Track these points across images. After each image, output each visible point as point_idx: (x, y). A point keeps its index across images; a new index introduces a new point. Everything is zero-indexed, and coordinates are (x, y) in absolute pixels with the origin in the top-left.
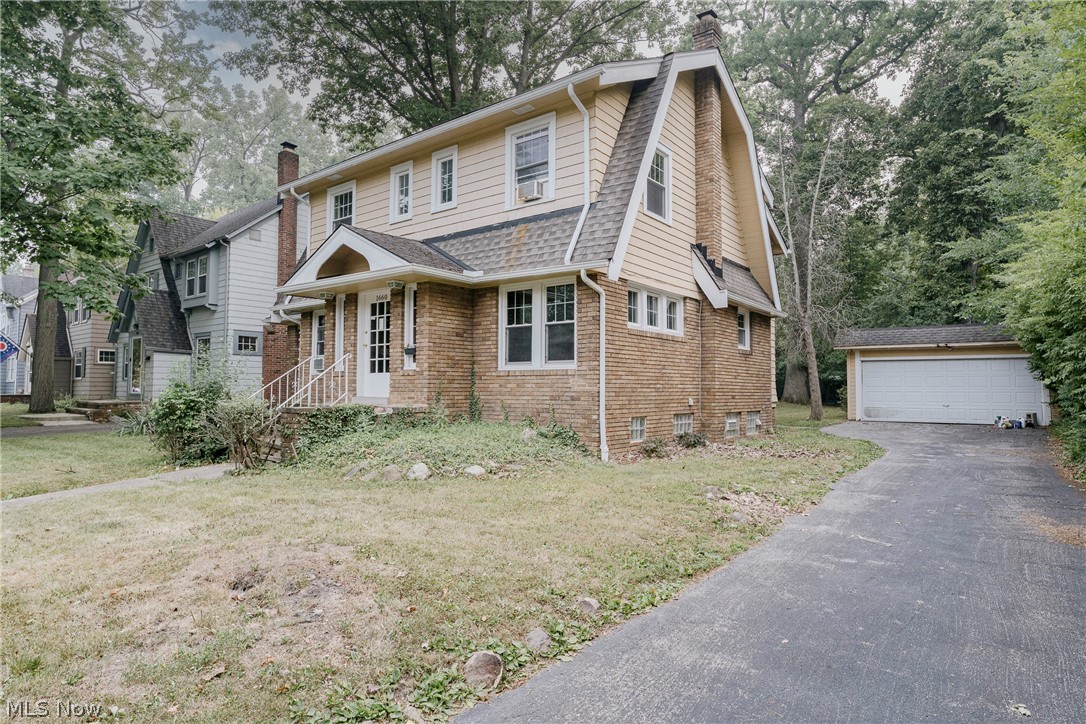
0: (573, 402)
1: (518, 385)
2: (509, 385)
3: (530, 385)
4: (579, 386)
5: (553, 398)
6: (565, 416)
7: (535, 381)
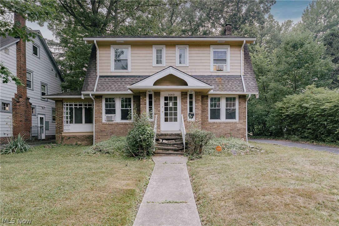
0: (238, 131)
1: (218, 126)
2: (214, 126)
3: (222, 126)
4: (240, 126)
5: (231, 130)
6: (235, 135)
7: (224, 125)
